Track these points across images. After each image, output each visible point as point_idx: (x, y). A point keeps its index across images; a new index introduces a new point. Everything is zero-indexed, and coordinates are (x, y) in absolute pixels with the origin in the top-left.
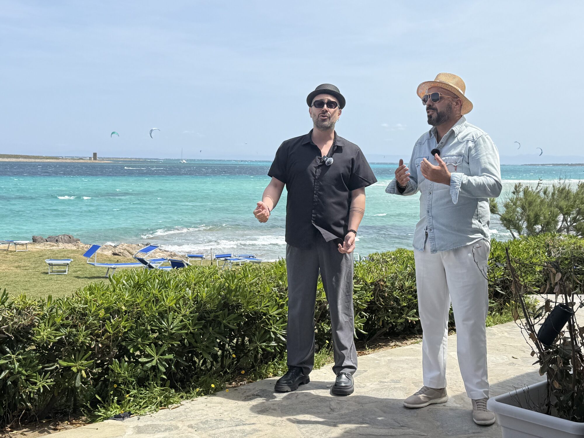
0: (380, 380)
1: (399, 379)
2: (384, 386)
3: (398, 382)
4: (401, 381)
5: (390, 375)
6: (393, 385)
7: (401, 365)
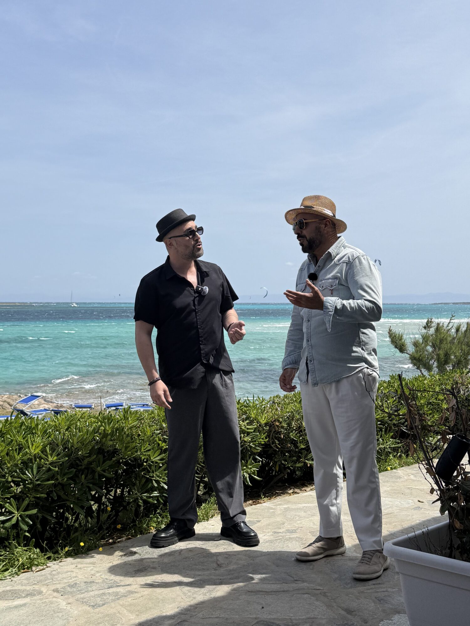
0: (275, 530)
1: (295, 529)
2: (279, 537)
3: (294, 532)
4: (297, 531)
5: (286, 524)
6: (288, 535)
7: (298, 514)
